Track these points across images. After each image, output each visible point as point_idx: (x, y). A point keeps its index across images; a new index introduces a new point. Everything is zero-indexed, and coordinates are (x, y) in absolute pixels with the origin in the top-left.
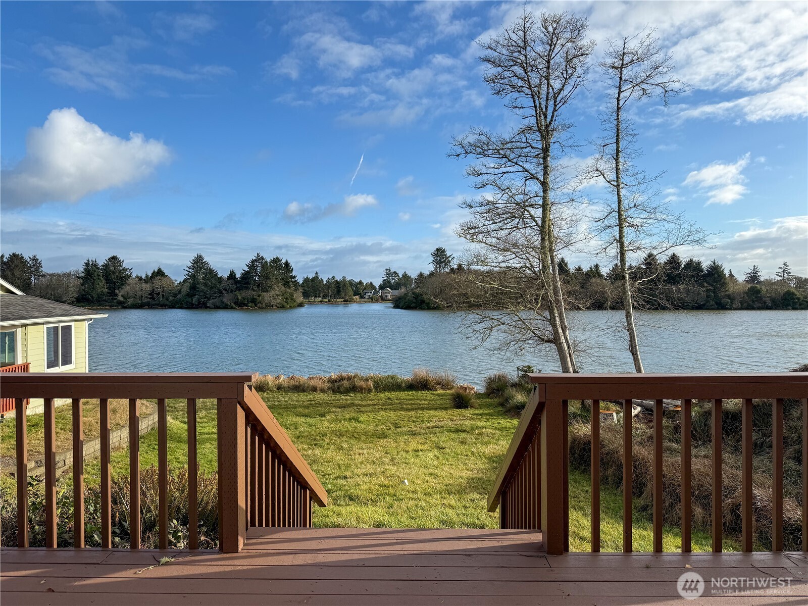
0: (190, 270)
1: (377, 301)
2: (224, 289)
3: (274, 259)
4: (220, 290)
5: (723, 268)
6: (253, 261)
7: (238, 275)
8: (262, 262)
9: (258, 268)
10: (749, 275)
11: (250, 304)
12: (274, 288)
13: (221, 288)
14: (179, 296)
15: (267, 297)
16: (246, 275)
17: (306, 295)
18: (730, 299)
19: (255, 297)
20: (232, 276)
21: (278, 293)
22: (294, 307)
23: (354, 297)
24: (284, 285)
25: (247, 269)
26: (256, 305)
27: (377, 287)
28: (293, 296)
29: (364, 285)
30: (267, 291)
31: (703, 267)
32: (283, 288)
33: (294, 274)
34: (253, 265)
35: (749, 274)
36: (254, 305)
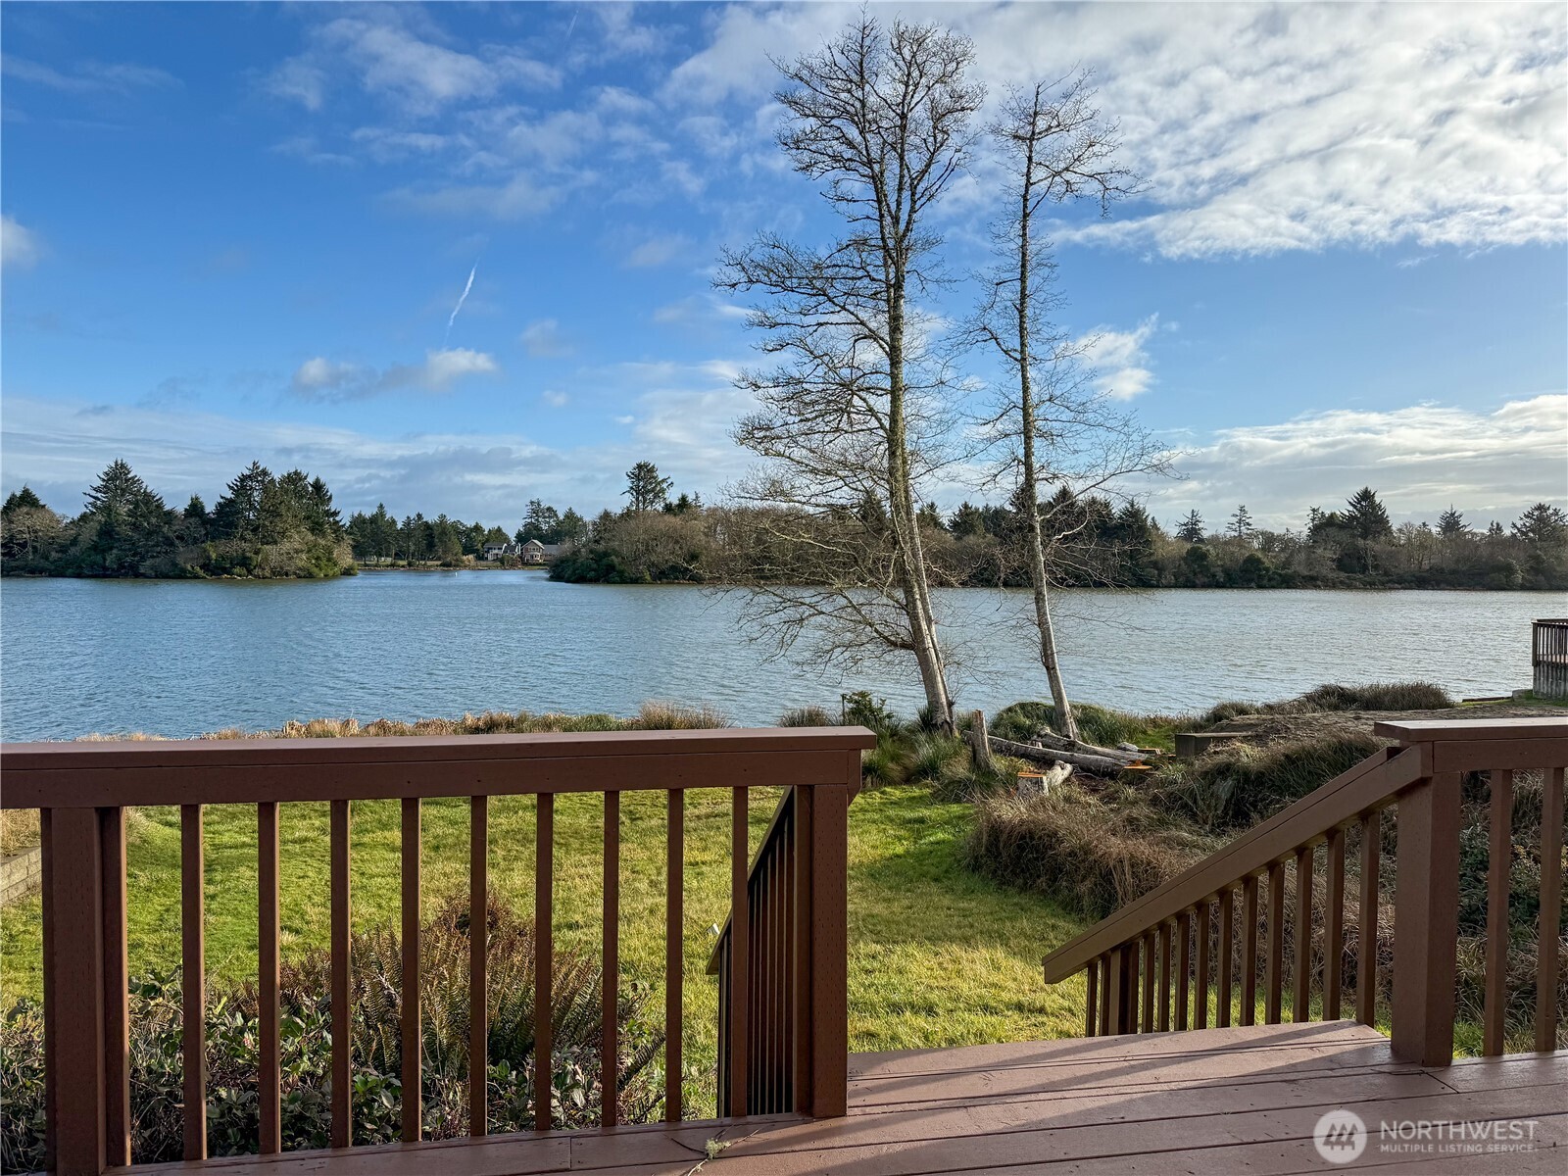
0: (99, 495)
1: (513, 566)
2: (178, 537)
3: (289, 475)
4: (167, 538)
5: (1146, 514)
6: (244, 479)
7: (210, 508)
8: (263, 481)
9: (255, 494)
10: (1184, 527)
11: (237, 570)
12: (291, 537)
13: (170, 534)
14: (73, 551)
15: (273, 553)
16: (226, 508)
17: (359, 551)
18: (1157, 569)
19: (248, 554)
20: (195, 508)
21: (298, 546)
22: (335, 577)
23: (465, 558)
24: (312, 530)
25: (229, 495)
26: (250, 572)
27: (512, 538)
28: (331, 553)
29: (486, 532)
30: (276, 543)
31: (1113, 511)
32: (310, 537)
33: (333, 506)
34: (243, 487)
35: (1185, 525)
36: (245, 571)
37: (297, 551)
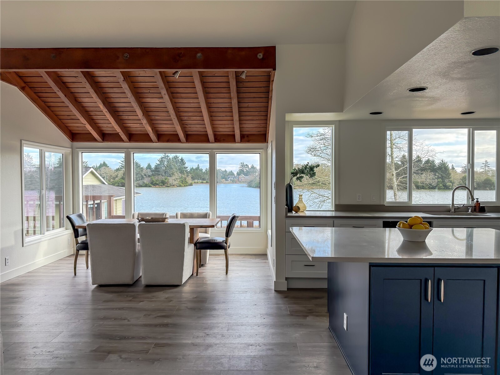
0: (123, 163)
1: (236, 183)
2: (144, 175)
3: (174, 157)
4: (142, 175)
5: (448, 164)
6: (162, 158)
8: (167, 159)
9: (165, 162)
10: (464, 168)
11: (161, 184)
12: (175, 175)
13: (143, 174)
14: (117, 179)
15: (171, 180)
16: (157, 168)
17: (193, 178)
18: (452, 183)
19: (163, 180)
20: (149, 167)
21: (177, 177)
22: (187, 186)
23: (222, 180)
24: (181, 173)
25: (158, 163)
26: (164, 184)
27: (235, 173)
28: (186, 179)
29: (228, 172)
30: (171, 176)
31: (436, 163)
32: (180, 175)
33: (186, 165)
34: (162, 161)
35: (464, 167)
36: (163, 185)
37: (177, 179)
